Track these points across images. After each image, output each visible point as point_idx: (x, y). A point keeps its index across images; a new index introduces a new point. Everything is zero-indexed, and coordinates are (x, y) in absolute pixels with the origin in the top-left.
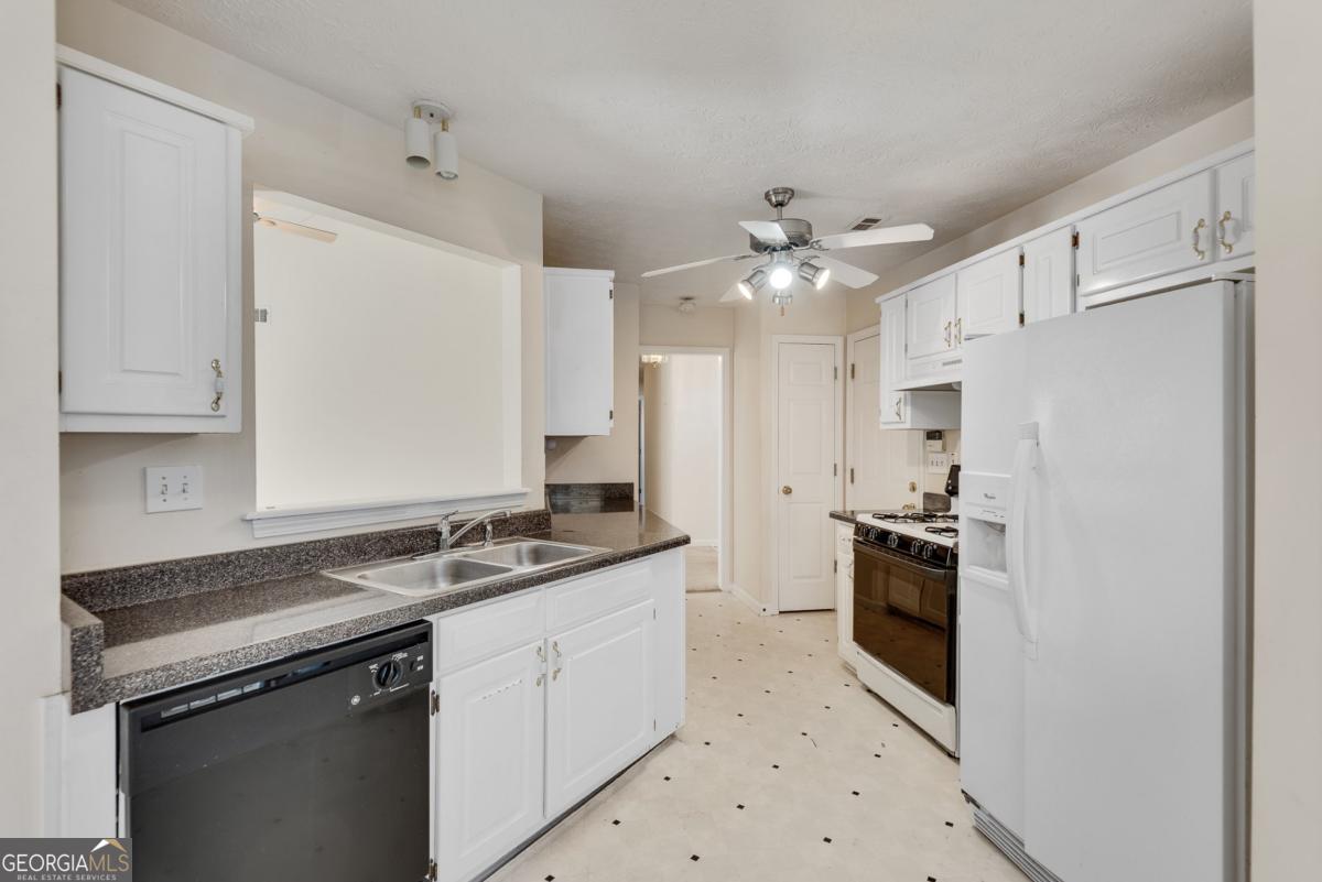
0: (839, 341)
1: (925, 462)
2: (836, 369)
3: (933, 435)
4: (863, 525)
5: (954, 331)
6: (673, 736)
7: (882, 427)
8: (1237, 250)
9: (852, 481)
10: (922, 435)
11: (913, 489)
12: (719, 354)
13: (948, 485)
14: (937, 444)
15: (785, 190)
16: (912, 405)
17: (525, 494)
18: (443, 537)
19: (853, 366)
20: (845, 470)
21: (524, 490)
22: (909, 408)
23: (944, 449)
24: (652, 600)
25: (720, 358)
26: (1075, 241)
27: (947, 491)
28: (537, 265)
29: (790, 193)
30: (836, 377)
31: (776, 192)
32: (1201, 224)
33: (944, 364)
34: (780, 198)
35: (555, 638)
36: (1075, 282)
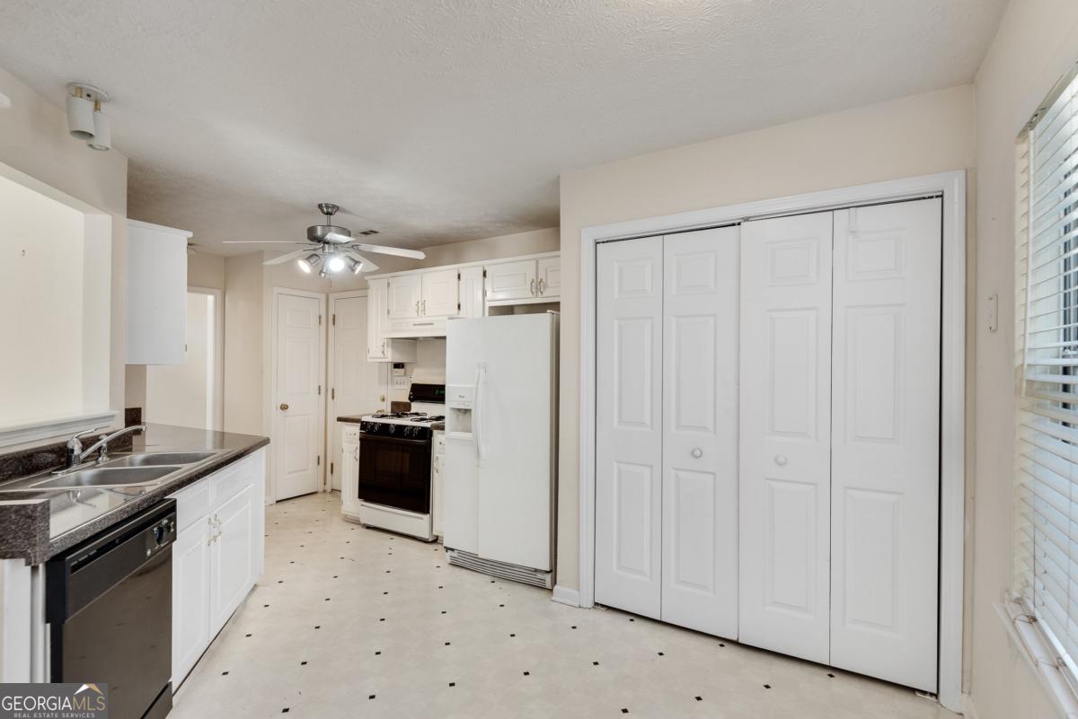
0: (323, 297)
1: (392, 383)
2: (320, 317)
3: (398, 366)
4: (367, 422)
5: (421, 307)
6: (255, 585)
7: (369, 360)
8: (544, 295)
9: (333, 397)
10: (391, 366)
11: (383, 400)
12: (210, 294)
13: (410, 395)
14: (401, 371)
15: (334, 206)
16: (392, 347)
17: (113, 416)
18: (76, 453)
19: (334, 316)
20: (327, 390)
21: (113, 412)
22: (390, 350)
23: (405, 374)
24: (252, 485)
25: (211, 298)
26: (485, 274)
27: (410, 399)
28: (123, 217)
29: (336, 208)
30: (320, 323)
31: (327, 206)
32: (533, 281)
33: (415, 325)
34: (330, 210)
35: (214, 513)
36: (484, 294)
